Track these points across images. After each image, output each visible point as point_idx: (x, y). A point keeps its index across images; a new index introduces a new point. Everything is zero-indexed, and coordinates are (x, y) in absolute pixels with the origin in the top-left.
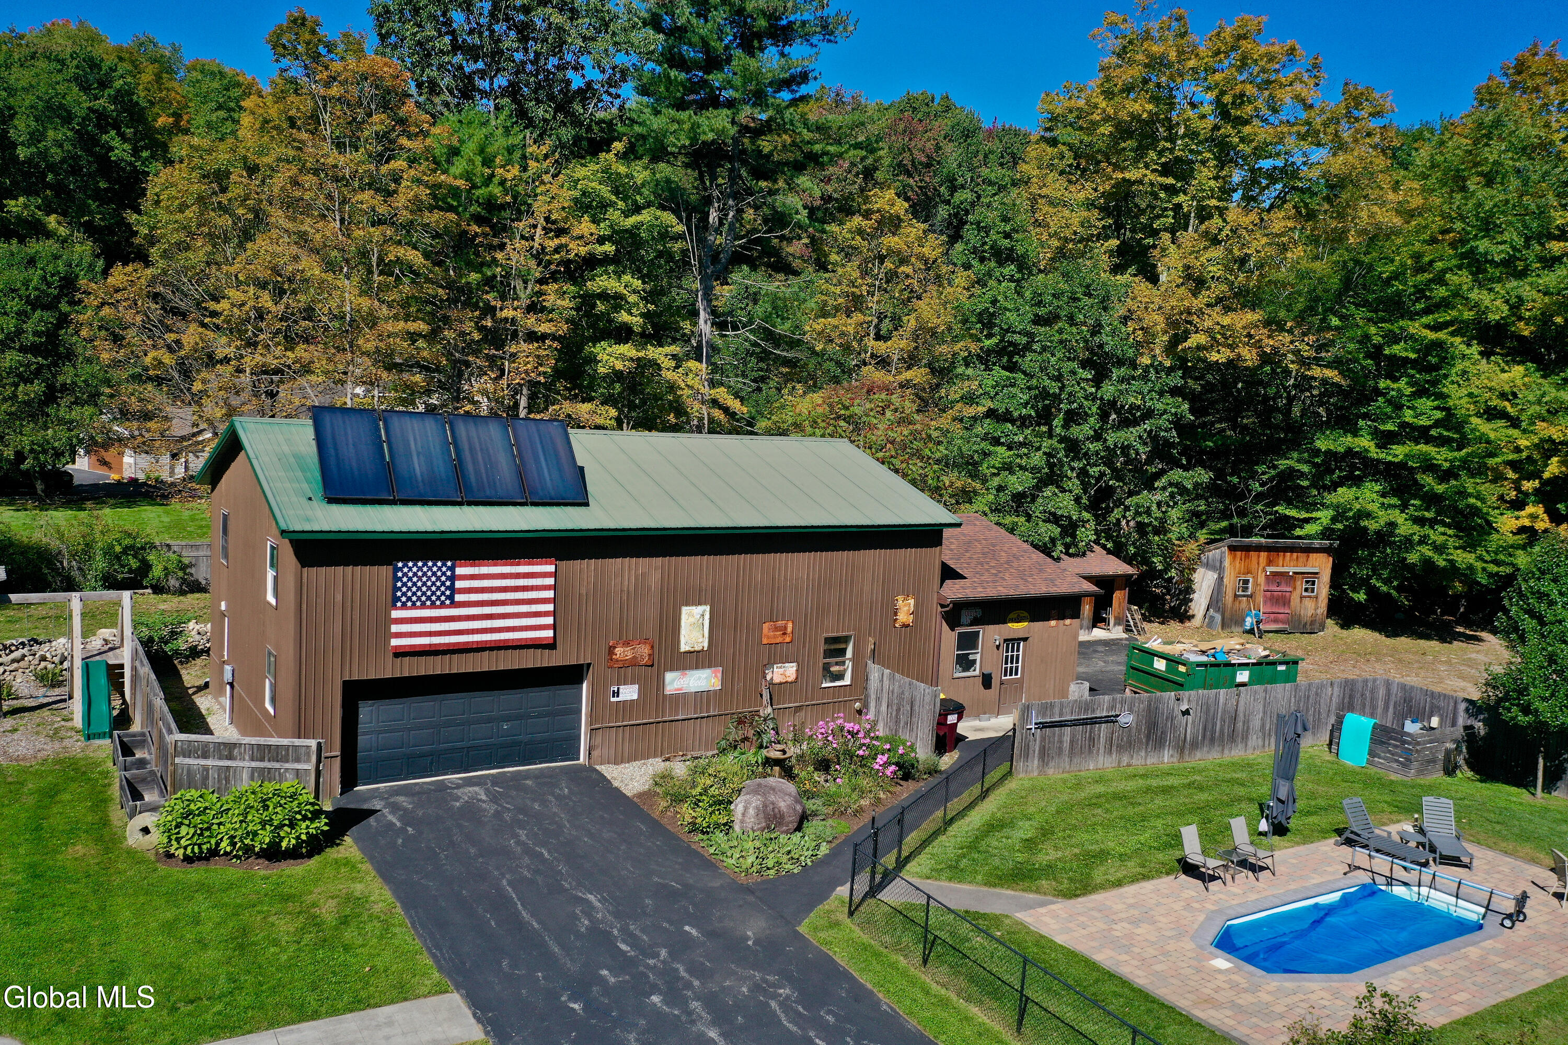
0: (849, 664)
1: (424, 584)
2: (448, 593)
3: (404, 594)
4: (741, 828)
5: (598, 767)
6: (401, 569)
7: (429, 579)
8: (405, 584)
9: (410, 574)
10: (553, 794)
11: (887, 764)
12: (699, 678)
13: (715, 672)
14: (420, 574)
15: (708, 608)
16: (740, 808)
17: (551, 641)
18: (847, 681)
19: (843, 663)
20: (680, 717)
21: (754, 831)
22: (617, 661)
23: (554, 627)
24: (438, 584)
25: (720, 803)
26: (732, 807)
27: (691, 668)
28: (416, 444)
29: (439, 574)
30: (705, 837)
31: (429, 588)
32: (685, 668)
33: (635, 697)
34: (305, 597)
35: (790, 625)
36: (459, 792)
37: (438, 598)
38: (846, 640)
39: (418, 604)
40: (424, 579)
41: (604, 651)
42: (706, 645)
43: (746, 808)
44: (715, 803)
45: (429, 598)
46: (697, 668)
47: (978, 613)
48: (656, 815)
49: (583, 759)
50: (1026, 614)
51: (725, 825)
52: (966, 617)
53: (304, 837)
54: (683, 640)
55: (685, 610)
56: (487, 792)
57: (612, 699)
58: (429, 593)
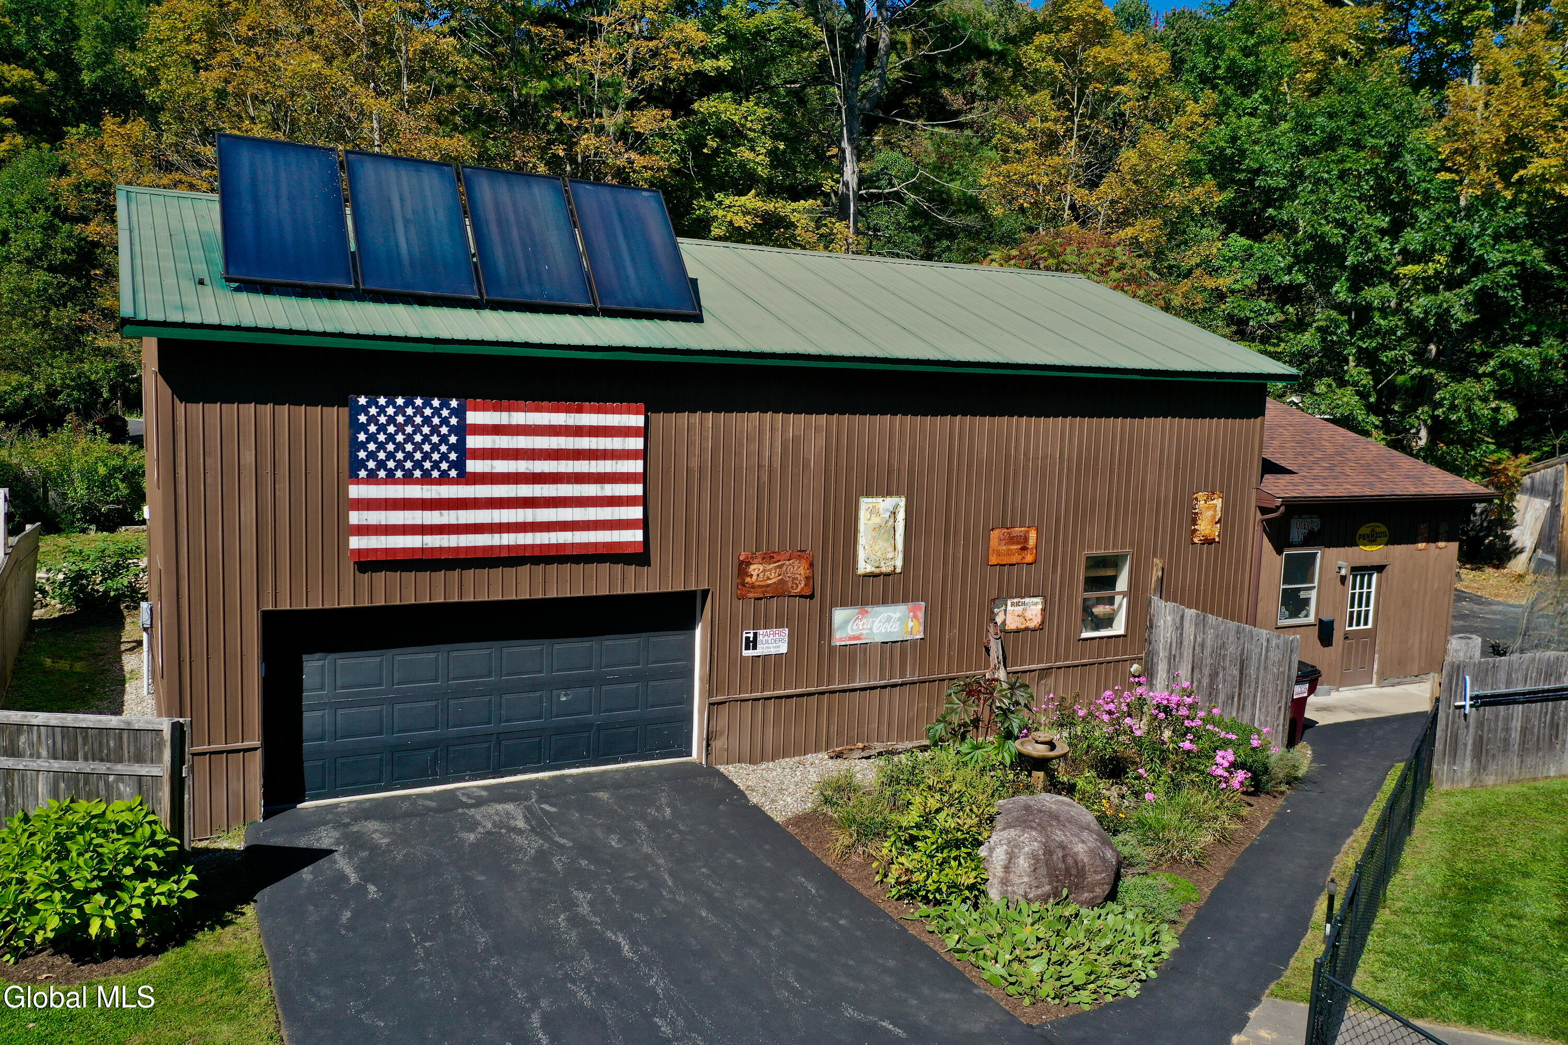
0: (1122, 604)
1: (409, 438)
2: (453, 456)
3: (372, 455)
4: (1004, 894)
5: (722, 768)
6: (364, 409)
7: (417, 429)
8: (372, 438)
9: (382, 419)
10: (643, 817)
11: (1234, 766)
12: (889, 619)
13: (913, 610)
14: (400, 419)
15: (902, 502)
16: (999, 856)
17: (640, 550)
18: (1119, 628)
19: (1111, 601)
20: (857, 685)
21: (1029, 901)
22: (753, 586)
23: (645, 524)
24: (435, 439)
25: (958, 844)
26: (982, 852)
27: (875, 603)
28: (402, 206)
29: (436, 421)
30: (933, 911)
31: (418, 447)
32: (864, 603)
33: (783, 649)
34: (182, 455)
35: (1033, 535)
36: (476, 814)
37: (436, 465)
38: (1114, 562)
39: (399, 474)
40: (409, 429)
41: (731, 571)
42: (899, 563)
43: (1011, 857)
44: (947, 845)
45: (418, 465)
46: (885, 602)
47: (1315, 523)
48: (830, 861)
49: (696, 753)
50: (1383, 529)
51: (971, 888)
52: (1297, 532)
53: (137, 914)
54: (861, 555)
55: (866, 504)
56: (530, 815)
57: (746, 653)
58: (418, 456)
